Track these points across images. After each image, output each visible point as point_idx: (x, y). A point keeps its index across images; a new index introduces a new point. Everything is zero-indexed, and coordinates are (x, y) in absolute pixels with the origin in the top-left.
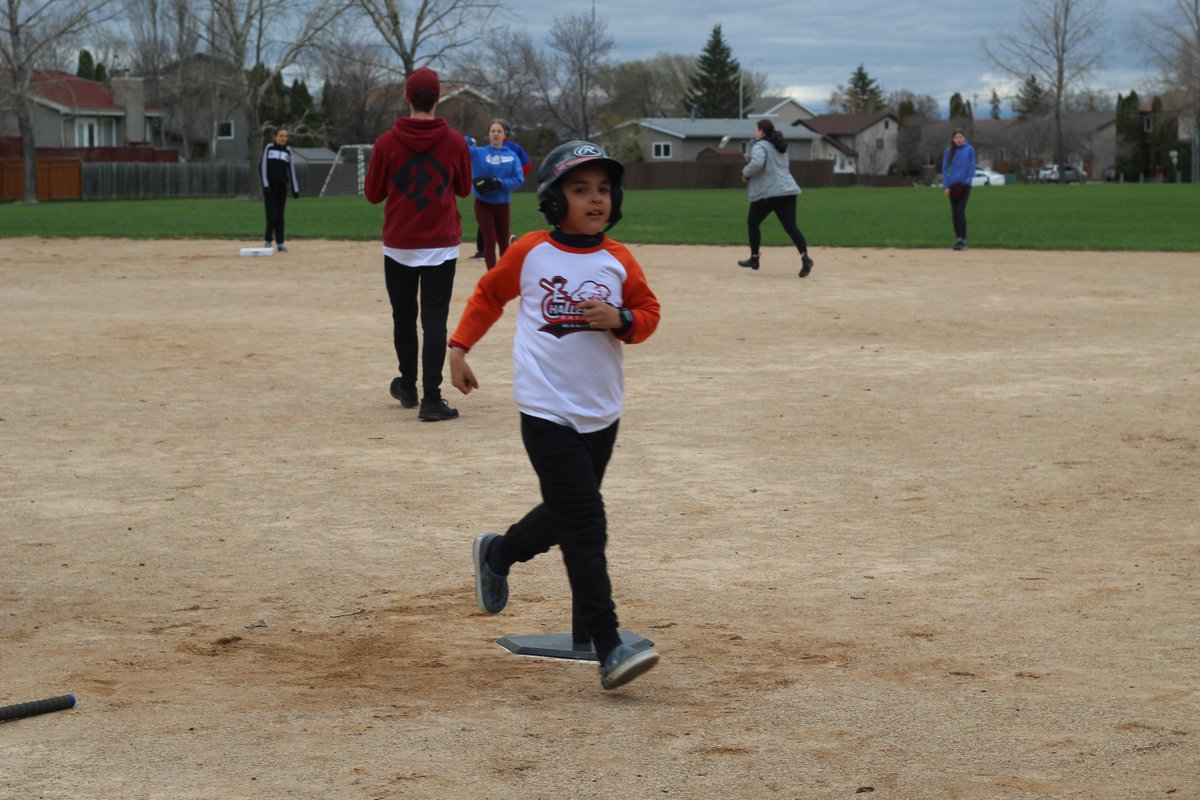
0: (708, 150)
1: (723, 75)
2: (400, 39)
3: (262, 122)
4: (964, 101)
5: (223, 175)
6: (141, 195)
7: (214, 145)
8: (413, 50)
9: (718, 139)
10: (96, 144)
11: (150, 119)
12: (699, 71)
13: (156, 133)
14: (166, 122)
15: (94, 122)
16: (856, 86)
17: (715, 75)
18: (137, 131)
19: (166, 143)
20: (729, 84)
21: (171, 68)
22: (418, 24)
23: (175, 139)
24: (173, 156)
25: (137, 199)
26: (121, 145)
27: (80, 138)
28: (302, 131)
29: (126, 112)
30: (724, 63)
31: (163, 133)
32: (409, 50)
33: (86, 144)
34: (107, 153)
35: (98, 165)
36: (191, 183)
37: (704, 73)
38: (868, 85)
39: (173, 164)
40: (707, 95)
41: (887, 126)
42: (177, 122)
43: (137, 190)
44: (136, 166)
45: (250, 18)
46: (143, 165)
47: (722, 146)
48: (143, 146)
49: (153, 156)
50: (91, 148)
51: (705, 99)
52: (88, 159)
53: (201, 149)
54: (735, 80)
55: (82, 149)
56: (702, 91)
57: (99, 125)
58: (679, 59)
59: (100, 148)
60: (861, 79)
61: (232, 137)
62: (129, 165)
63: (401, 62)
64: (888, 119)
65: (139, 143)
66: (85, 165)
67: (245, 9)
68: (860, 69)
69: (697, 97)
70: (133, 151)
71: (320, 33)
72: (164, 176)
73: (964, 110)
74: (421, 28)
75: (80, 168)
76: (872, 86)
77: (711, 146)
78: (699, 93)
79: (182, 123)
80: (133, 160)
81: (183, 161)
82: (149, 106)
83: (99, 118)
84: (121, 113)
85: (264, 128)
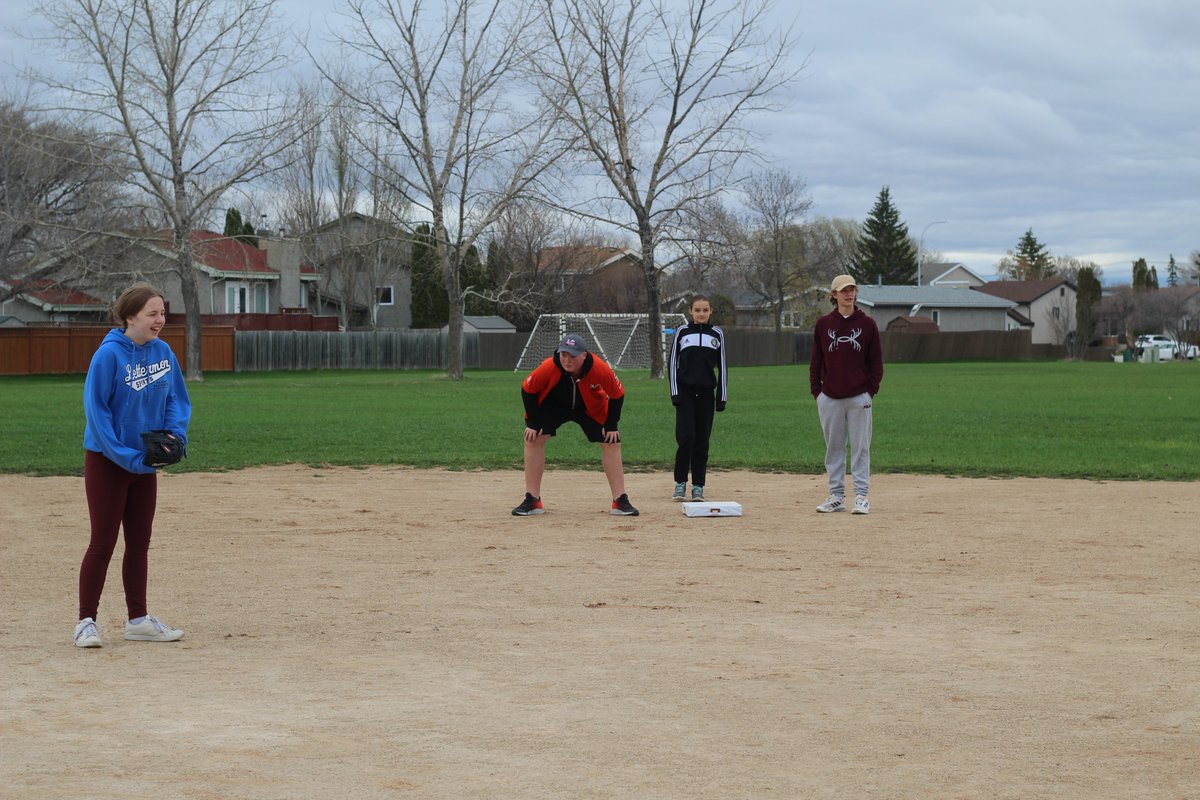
0: (899, 318)
1: (891, 239)
2: (633, 190)
3: (463, 288)
4: (1149, 268)
5: (388, 347)
6: (299, 367)
7: (375, 311)
8: (649, 203)
9: (909, 307)
10: (247, 311)
11: (305, 282)
12: (865, 235)
13: (312, 298)
14: (322, 286)
15: (246, 286)
16: (1024, 252)
17: (882, 239)
18: (292, 297)
19: (322, 311)
20: (897, 249)
21: (329, 227)
22: (655, 173)
23: (333, 305)
24: (334, 325)
25: (294, 372)
26: (275, 312)
27: (230, 304)
28: (505, 297)
29: (280, 276)
30: (891, 228)
31: (319, 299)
32: (643, 204)
33: (237, 311)
34: (262, 321)
35: (252, 333)
36: (353, 354)
37: (870, 237)
38: (1037, 250)
39: (334, 333)
40: (873, 261)
41: (1062, 293)
42: (334, 285)
43: (295, 362)
44: (294, 336)
45: (450, 165)
46: (301, 334)
47: (912, 314)
48: (299, 313)
49: (311, 324)
50: (242, 315)
51: (871, 264)
52: (241, 327)
53: (360, 316)
54: (903, 244)
55: (232, 316)
56: (868, 256)
57: (252, 290)
58: (837, 223)
59: (251, 315)
60: (1030, 244)
61: (392, 304)
62: (286, 334)
63: (635, 218)
64: (1063, 286)
65: (296, 310)
66: (239, 334)
67: (445, 155)
68: (1029, 234)
69: (863, 263)
70: (288, 319)
71: (531, 184)
72: (324, 346)
73: (1148, 277)
74: (659, 177)
75: (233, 336)
76: (1040, 253)
77: (900, 314)
78: (864, 258)
79: (339, 286)
80: (289, 328)
81: (343, 329)
82: (304, 269)
83: (252, 281)
84: (277, 277)
85: (464, 295)
